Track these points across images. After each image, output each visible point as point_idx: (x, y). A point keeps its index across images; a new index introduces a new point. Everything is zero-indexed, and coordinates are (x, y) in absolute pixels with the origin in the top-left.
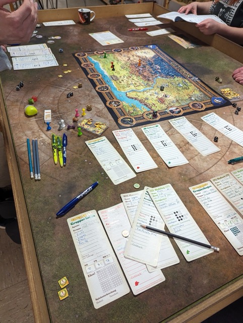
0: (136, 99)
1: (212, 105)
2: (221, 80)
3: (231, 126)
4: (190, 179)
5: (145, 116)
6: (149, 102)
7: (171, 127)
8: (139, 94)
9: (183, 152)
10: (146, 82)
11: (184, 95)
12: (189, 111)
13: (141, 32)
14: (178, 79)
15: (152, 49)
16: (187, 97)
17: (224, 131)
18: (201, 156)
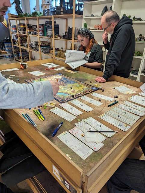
0: (62, 93)
1: (93, 90)
2: (92, 82)
3: (103, 96)
4: (97, 114)
5: (69, 98)
6: (69, 93)
7: (82, 100)
8: (63, 91)
9: (90, 107)
10: (64, 87)
11: (81, 89)
12: (85, 93)
13: (51, 70)
14: (76, 84)
15: (59, 75)
16: (82, 89)
17: (101, 98)
18: (97, 106)
